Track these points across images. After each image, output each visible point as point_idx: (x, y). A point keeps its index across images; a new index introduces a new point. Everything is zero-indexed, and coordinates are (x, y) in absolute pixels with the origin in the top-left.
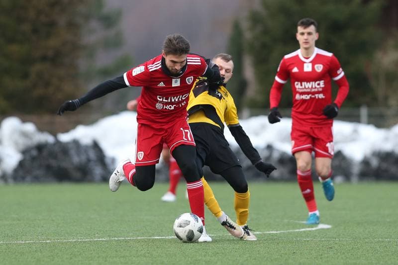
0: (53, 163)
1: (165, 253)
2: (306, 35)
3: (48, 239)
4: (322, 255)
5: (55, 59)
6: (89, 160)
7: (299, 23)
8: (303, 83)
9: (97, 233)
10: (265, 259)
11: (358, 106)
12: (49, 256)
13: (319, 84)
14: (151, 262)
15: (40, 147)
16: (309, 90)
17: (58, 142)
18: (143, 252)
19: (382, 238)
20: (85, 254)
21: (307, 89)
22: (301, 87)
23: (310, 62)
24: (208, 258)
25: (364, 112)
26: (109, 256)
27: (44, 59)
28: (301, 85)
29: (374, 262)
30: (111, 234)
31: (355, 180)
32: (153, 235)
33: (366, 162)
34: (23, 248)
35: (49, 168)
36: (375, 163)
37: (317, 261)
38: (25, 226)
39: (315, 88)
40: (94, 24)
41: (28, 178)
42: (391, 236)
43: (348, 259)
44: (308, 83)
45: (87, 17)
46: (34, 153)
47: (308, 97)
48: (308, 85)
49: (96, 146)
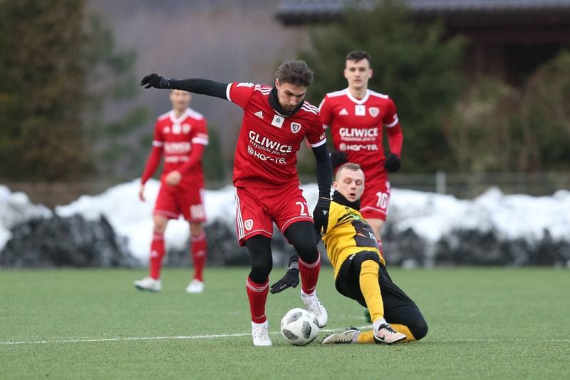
0: (51, 243)
1: (191, 357)
2: (357, 71)
3: (44, 339)
4: (387, 359)
5: (52, 112)
6: (95, 240)
7: (349, 55)
8: (353, 130)
9: (105, 332)
10: (317, 364)
11: (434, 172)
12: (45, 361)
13: (372, 132)
14: (173, 368)
15: (34, 224)
16: (359, 140)
17: (56, 217)
18: (164, 355)
19: (463, 338)
20: (90, 359)
21: (357, 137)
22: (349, 135)
23: (363, 104)
24: (245, 364)
25: (441, 179)
26: (120, 361)
27: (39, 112)
28: (350, 132)
29: (453, 368)
30: (123, 333)
31: (429, 264)
32: (176, 334)
33: (443, 243)
34: (12, 351)
35: (44, 250)
36: (454, 243)
37: (381, 367)
38: (15, 322)
39: (368, 137)
40: (101, 68)
41: (19, 262)
42: (475, 336)
43: (420, 365)
44: (360, 131)
45: (93, 60)
46: (26, 230)
47: (357, 148)
48: (358, 132)
49: (104, 222)
